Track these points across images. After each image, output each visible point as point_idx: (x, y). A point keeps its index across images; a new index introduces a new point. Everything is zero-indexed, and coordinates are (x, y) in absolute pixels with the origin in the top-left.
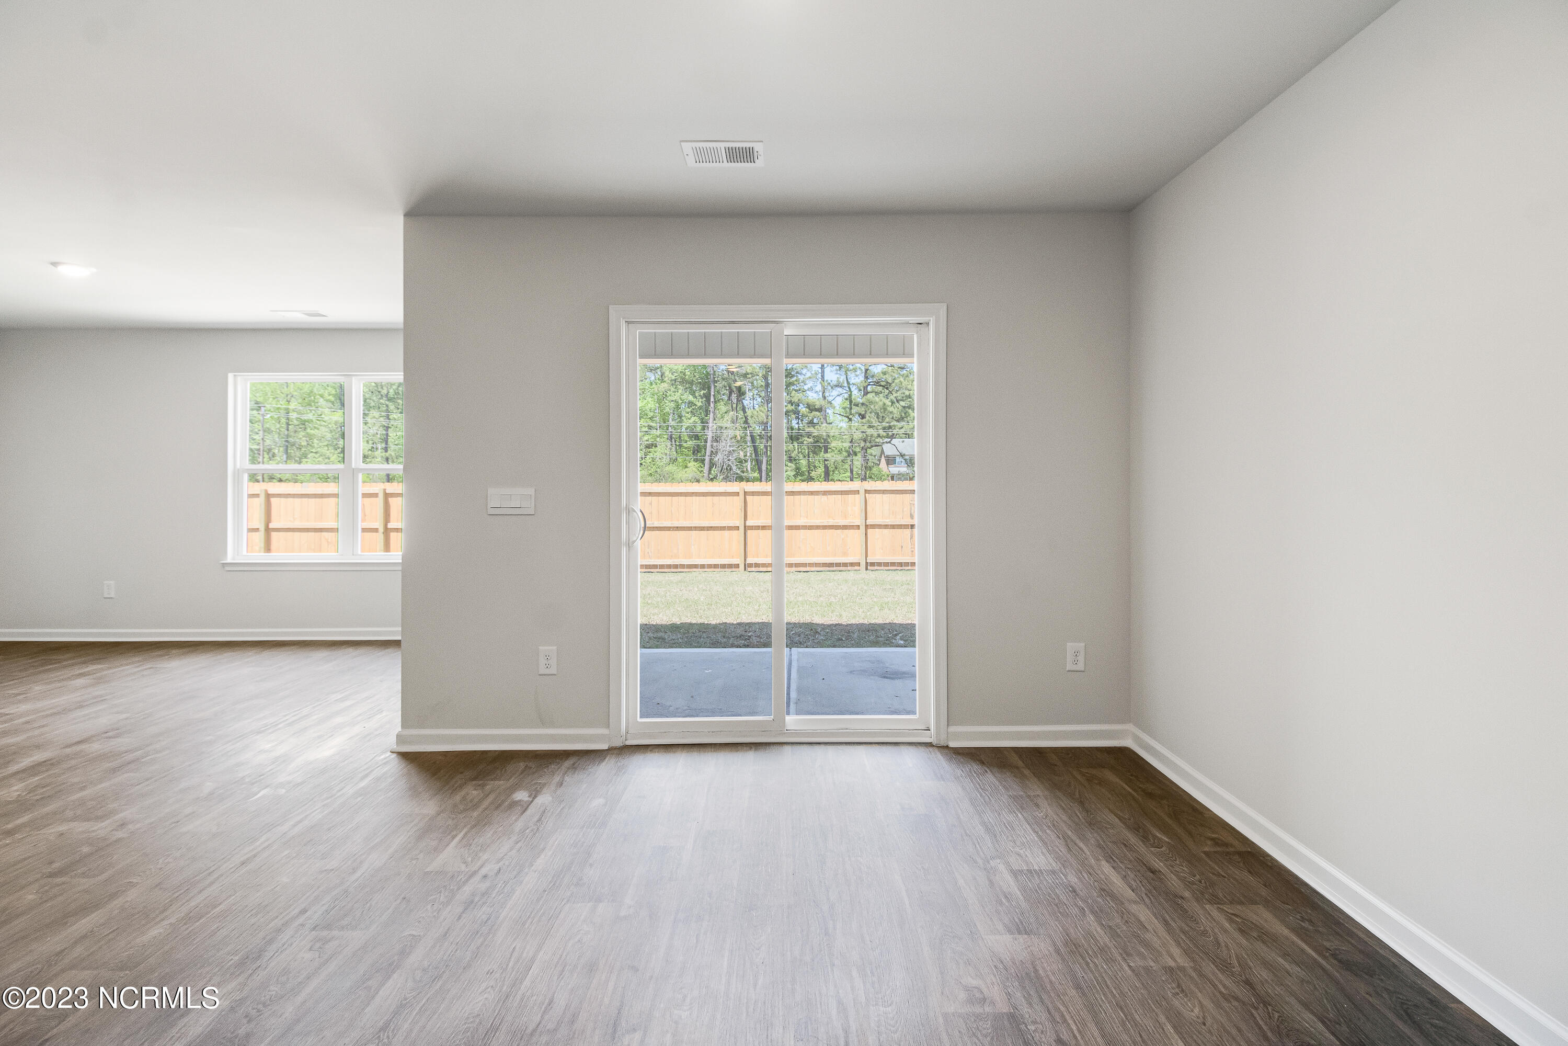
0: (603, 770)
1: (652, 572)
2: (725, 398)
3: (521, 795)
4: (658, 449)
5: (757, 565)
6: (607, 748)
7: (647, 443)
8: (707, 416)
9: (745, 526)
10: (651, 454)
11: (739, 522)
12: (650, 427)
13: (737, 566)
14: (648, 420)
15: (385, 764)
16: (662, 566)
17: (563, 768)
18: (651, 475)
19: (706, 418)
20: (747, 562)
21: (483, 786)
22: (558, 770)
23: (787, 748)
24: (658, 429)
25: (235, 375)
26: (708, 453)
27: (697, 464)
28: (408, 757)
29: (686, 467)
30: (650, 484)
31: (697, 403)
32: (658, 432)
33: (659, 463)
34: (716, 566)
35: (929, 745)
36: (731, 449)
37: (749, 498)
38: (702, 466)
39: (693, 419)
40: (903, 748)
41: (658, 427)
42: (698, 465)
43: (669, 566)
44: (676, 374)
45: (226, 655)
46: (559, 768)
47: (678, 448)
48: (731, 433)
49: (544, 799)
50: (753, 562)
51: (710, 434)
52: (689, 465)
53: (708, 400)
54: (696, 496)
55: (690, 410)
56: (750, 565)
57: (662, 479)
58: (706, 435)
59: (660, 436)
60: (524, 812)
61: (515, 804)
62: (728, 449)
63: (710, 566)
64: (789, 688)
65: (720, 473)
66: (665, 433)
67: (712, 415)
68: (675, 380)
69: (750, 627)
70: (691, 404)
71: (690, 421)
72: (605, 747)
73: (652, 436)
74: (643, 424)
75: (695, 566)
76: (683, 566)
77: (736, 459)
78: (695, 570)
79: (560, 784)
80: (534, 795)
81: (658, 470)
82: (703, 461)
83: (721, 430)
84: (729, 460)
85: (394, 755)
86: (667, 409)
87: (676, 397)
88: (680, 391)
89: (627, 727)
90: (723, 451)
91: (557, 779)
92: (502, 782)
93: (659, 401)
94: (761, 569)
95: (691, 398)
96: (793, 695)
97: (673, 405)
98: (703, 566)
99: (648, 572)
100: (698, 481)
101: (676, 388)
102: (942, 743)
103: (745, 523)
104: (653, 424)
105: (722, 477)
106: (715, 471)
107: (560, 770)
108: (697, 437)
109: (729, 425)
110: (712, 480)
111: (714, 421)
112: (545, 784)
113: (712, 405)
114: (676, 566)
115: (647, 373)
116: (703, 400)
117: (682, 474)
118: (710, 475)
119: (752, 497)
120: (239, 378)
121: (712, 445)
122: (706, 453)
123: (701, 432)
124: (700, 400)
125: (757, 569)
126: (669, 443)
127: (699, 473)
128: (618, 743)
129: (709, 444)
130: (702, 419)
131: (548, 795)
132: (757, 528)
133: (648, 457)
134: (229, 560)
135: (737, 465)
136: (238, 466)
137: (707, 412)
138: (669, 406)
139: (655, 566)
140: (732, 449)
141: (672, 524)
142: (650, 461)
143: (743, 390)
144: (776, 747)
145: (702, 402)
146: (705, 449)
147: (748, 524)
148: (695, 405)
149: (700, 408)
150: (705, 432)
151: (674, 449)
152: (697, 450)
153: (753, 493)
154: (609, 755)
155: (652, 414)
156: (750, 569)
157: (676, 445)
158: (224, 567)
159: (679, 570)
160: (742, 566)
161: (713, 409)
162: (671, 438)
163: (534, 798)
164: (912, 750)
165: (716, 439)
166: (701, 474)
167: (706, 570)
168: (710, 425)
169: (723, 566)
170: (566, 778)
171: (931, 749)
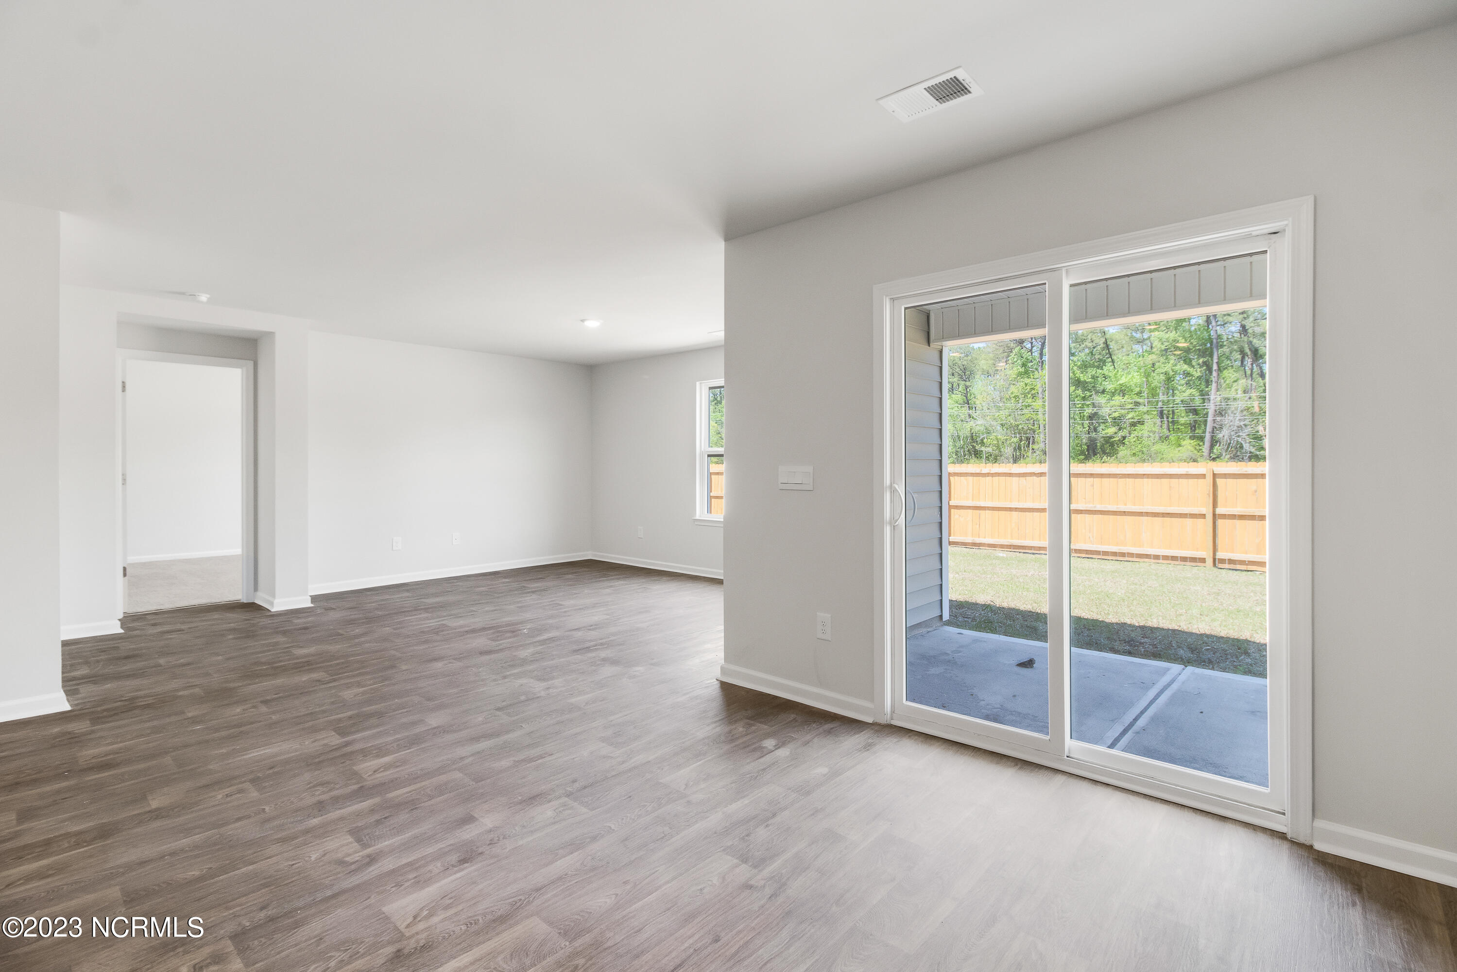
0: (852, 741)
1: (1092, 558)
2: (1238, 363)
3: (769, 743)
4: (1145, 427)
5: (1231, 561)
6: (871, 722)
7: (1132, 420)
8: (1207, 387)
9: (1214, 515)
10: (1136, 432)
11: (1207, 510)
12: (1137, 404)
13: (1203, 560)
14: (1134, 396)
15: (706, 687)
16: (1106, 553)
17: (821, 729)
18: (1134, 454)
19: (1207, 389)
20: (1217, 557)
21: (751, 725)
22: (815, 730)
23: (1060, 779)
24: (1146, 405)
25: (701, 383)
26: (1209, 429)
27: (1194, 442)
28: (726, 687)
29: (1180, 445)
30: (1133, 464)
31: (1194, 373)
32: (1145, 409)
33: (1146, 442)
34: (1174, 558)
35: (1282, 836)
36: (1242, 423)
37: (1219, 481)
38: (1201, 444)
39: (1189, 392)
40: (1229, 828)
41: (1146, 403)
42: (1196, 443)
43: (1115, 554)
44: (1166, 344)
45: (688, 585)
46: (818, 728)
47: (1170, 425)
48: (1241, 405)
49: (783, 753)
50: (1227, 558)
51: (1211, 408)
52: (1183, 443)
53: (1210, 369)
54: (1148, 478)
55: (1184, 382)
56: (1222, 561)
57: (1148, 459)
58: (1207, 409)
59: (1148, 412)
60: (760, 758)
61: (761, 748)
62: (1237, 423)
63: (1166, 558)
64: (1142, 713)
65: (1226, 451)
66: (1155, 409)
67: (1214, 385)
68: (1166, 350)
69: (1152, 632)
70: (1187, 374)
71: (1184, 393)
72: (870, 720)
73: (1137, 413)
74: (1127, 400)
75: (1147, 556)
76: (1131, 555)
77: (1248, 435)
78: (1146, 560)
79: (806, 743)
80: (777, 747)
81: (1144, 449)
82: (1201, 439)
83: (1227, 402)
84: (1239, 436)
85: (717, 682)
86: (1155, 383)
87: (1168, 368)
88: (1172, 362)
89: (893, 706)
90: (1230, 426)
91: (808, 737)
92: (766, 727)
93: (1147, 376)
94: (1238, 567)
95: (1186, 367)
96: (1141, 723)
97: (1163, 377)
98: (1157, 557)
99: (1088, 558)
100: (1195, 461)
101: (1167, 358)
102: (1302, 839)
103: (1214, 511)
104: (1141, 400)
105: (1228, 456)
106: (1217, 449)
107: (817, 730)
108: (1195, 412)
109: (1240, 394)
110: (1214, 459)
111: (1218, 393)
112: (796, 739)
113: (1214, 374)
114: (1123, 554)
115: (1134, 347)
116: (1202, 369)
117: (1175, 453)
118: (1211, 455)
119: (1225, 479)
120: (703, 385)
121: (1214, 420)
122: (1205, 429)
123: (1199, 406)
124: (1199, 370)
125: (1232, 566)
126: (1158, 421)
127: (1196, 452)
128: (883, 720)
129: (1210, 419)
130: (1202, 391)
131: (789, 750)
132: (1233, 517)
133: (1132, 435)
134: (697, 517)
135: (1250, 442)
136: (703, 450)
137: (1208, 383)
138: (1158, 379)
139: (1097, 553)
140: (1244, 423)
141: (1117, 508)
142: (1134, 440)
143: (1260, 352)
144: (1046, 773)
145: (1200, 371)
146: (1206, 425)
147: (1219, 511)
148: (1192, 375)
149: (1199, 378)
150: (1205, 406)
151: (1165, 426)
152: (1193, 426)
153: (1225, 476)
154: (869, 729)
155: (1138, 389)
156: (1221, 566)
157: (1168, 421)
158: (694, 522)
159: (1126, 559)
160: (1209, 561)
161: (1216, 378)
162: (1161, 414)
163: (776, 749)
164: (1242, 834)
165: (1220, 413)
166: (1199, 454)
167: (1161, 561)
168: (1212, 397)
169: (1184, 559)
170: (816, 739)
171: (1277, 842)
